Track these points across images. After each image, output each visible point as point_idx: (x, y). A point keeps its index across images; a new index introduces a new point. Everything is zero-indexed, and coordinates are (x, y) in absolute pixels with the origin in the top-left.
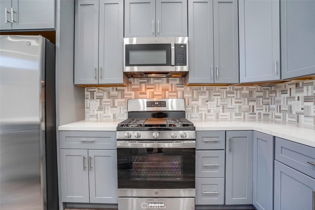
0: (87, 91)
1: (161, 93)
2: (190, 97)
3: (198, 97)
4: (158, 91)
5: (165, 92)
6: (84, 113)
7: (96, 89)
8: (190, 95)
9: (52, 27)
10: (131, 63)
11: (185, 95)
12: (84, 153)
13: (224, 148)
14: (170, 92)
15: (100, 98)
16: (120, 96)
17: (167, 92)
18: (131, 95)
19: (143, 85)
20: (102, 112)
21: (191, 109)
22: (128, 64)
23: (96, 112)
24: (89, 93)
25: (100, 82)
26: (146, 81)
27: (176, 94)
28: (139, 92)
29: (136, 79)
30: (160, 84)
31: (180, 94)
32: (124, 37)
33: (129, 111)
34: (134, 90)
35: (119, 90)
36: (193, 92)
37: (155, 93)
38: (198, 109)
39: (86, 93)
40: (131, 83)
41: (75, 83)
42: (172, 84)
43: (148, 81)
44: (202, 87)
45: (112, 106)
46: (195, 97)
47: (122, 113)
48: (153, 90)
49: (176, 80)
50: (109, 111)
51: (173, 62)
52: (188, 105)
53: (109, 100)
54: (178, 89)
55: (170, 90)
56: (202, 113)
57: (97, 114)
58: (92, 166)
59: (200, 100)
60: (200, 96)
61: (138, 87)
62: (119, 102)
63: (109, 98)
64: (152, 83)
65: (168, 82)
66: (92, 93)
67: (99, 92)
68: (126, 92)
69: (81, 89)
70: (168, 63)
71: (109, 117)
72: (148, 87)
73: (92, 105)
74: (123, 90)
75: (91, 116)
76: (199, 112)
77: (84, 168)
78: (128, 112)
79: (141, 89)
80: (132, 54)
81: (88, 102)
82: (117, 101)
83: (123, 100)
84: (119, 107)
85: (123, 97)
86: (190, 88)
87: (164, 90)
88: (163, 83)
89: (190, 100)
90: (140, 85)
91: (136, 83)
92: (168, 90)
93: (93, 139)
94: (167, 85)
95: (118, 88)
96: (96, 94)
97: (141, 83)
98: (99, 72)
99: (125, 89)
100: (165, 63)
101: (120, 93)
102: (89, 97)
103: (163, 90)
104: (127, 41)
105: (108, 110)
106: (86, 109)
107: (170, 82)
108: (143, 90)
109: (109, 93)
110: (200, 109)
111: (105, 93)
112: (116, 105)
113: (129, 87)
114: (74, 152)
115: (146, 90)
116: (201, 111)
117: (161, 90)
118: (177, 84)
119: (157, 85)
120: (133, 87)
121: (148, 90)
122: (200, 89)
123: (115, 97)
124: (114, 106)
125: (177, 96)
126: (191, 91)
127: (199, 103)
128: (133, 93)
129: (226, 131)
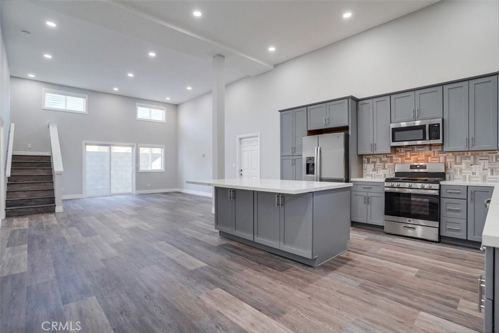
0: (365, 158)
1: (424, 159)
2: (452, 161)
3: (461, 161)
4: (422, 157)
5: (428, 158)
6: (362, 172)
7: (371, 157)
8: (453, 160)
9: (347, 124)
10: (396, 140)
11: (447, 160)
12: (365, 194)
13: (466, 198)
14: (433, 158)
15: (374, 163)
16: (389, 161)
17: (429, 158)
18: (398, 160)
19: (408, 153)
20: (375, 173)
21: (453, 171)
22: (393, 141)
23: (371, 173)
24: (366, 159)
25: (374, 153)
26: (411, 149)
27: (438, 159)
28: (404, 158)
29: (402, 149)
30: (423, 152)
31: (442, 159)
32: (391, 123)
33: (396, 171)
34: (400, 156)
35: (389, 157)
36: (456, 157)
37: (418, 159)
38: (461, 171)
39: (364, 159)
40: (398, 151)
41: (359, 154)
42: (434, 151)
43: (412, 149)
44: (466, 153)
45: (383, 168)
46: (458, 161)
47: (391, 173)
48: (417, 156)
49: (438, 148)
50: (381, 172)
51: (427, 138)
52: (451, 168)
53: (381, 164)
54: (440, 155)
55: (432, 156)
56: (465, 176)
57: (372, 174)
58: (370, 202)
59: (463, 163)
60: (463, 161)
61: (404, 154)
62: (388, 166)
63: (381, 163)
64: (416, 151)
65: (430, 150)
66: (368, 159)
67: (373, 159)
68: (394, 158)
69: (361, 157)
70: (424, 139)
71: (381, 176)
72: (412, 154)
73: (368, 167)
74: (392, 157)
75: (367, 175)
76: (463, 174)
77: (365, 202)
78: (396, 173)
79: (406, 155)
80: (396, 133)
81: (365, 165)
82: (387, 165)
83: (392, 164)
84: (388, 169)
85: (391, 162)
86: (453, 154)
87: (427, 156)
88: (427, 151)
89: (453, 164)
90: (406, 153)
91: (402, 151)
92: (431, 156)
93: (370, 187)
94: (430, 152)
95: (388, 155)
96: (371, 160)
97: (406, 151)
98: (374, 146)
99: (394, 156)
100: (422, 138)
101: (389, 159)
102: (366, 162)
103: (425, 156)
104: (393, 126)
105: (380, 171)
106: (364, 170)
107: (433, 150)
108: (408, 156)
109: (381, 159)
110: (463, 171)
111: (378, 159)
112: (386, 168)
113: (397, 154)
114: (359, 193)
115: (410, 156)
116: (464, 173)
117: (424, 156)
118: (440, 151)
119: (420, 152)
120: (400, 154)
121: (412, 157)
122: (464, 154)
123: (386, 162)
124: (384, 168)
125: (439, 161)
126: (454, 156)
127: (463, 166)
128: (400, 159)
129: (467, 186)
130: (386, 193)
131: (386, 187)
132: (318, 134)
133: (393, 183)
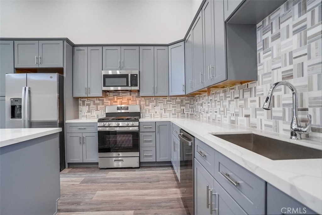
0: (80, 101)
1: (126, 102)
2: (144, 104)
3: (149, 104)
4: (125, 101)
5: (129, 101)
6: (78, 114)
7: (86, 100)
8: (144, 103)
9: (61, 66)
10: (106, 85)
11: (141, 103)
12: (80, 135)
13: (155, 131)
14: (132, 101)
15: (89, 105)
16: (101, 104)
17: (130, 101)
18: (108, 103)
19: (116, 97)
20: (89, 114)
21: (145, 111)
22: (104, 86)
23: (86, 114)
24: (81, 102)
25: (89, 96)
26: (117, 94)
27: (135, 102)
28: (113, 101)
29: (111, 93)
30: (126, 96)
31: (138, 102)
32: (102, 70)
33: (106, 112)
34: (110, 100)
35: (100, 100)
36: (146, 101)
37: (123, 102)
38: (149, 111)
39: (80, 102)
40: (108, 95)
41: (74, 96)
42: (133, 96)
43: (118, 94)
44: (151, 98)
45: (96, 110)
46: (147, 104)
47: (102, 114)
48: (121, 100)
49: (135, 94)
50: (95, 113)
51: (130, 85)
52: (143, 108)
53: (94, 106)
54: (137, 99)
55: (132, 100)
56: (151, 114)
57: (87, 115)
58: (85, 142)
59: (150, 105)
60: (150, 103)
61: (112, 98)
62: (100, 107)
63: (94, 105)
64: (121, 95)
65: (131, 95)
66: (84, 102)
67: (88, 101)
68: (105, 101)
69: (76, 99)
71: (95, 116)
72: (118, 98)
73: (84, 109)
74: (103, 100)
75: (83, 116)
76: (150, 113)
77: (80, 143)
78: (106, 113)
79: (114, 99)
80: (107, 80)
81: (81, 107)
82: (99, 107)
83: (103, 106)
84: (100, 111)
85: (103, 104)
86: (144, 98)
87: (128, 100)
88: (128, 96)
89: (144, 106)
90: (114, 97)
91: (111, 95)
92: (131, 100)
93: (85, 127)
95: (100, 99)
96: (86, 103)
97: (114, 95)
98: (88, 90)
99: (105, 99)
100: (126, 85)
101: (101, 101)
102: (82, 105)
103: (127, 100)
104: (104, 73)
105: (93, 112)
106: (79, 112)
107: (132, 95)
108: (116, 100)
109: (94, 102)
110: (150, 111)
111: (92, 102)
112: (98, 109)
113: (107, 98)
114: (74, 135)
115: (117, 100)
116: (151, 112)
117: (126, 100)
118: (137, 96)
119: (124, 96)
120: (109, 98)
121: (118, 100)
122: (150, 98)
123: (98, 104)
124: (97, 110)
125: (136, 103)
127: (150, 107)
128: (109, 102)
129: (156, 122)
130: (100, 133)
131: (98, 127)
132: (27, 73)
133: (104, 123)
